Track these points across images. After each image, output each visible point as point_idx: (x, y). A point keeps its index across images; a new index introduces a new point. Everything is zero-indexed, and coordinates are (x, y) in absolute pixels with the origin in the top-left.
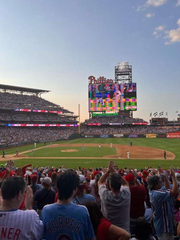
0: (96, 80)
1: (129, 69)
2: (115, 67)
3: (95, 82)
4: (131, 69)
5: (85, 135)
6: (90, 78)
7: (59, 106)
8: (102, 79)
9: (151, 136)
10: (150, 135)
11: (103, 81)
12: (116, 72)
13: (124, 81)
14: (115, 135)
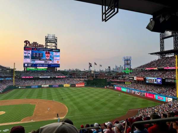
0: (30, 44)
1: (55, 39)
2: (46, 36)
6: (26, 42)
10: (66, 85)
11: (36, 45)
12: (46, 40)
13: (52, 47)
14: (42, 86)
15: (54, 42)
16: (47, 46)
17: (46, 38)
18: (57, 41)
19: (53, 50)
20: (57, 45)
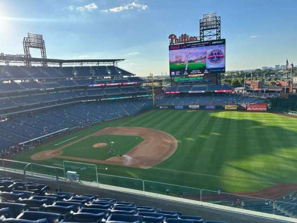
0: (177, 39)
1: (217, 21)
2: (200, 20)
3: (177, 41)
4: (220, 21)
5: (160, 106)
6: (171, 37)
8: (185, 37)
10: (230, 106)
11: (185, 39)
12: (201, 27)
14: (190, 106)
15: (215, 27)
16: (203, 36)
17: (201, 23)
18: (220, 25)
19: (213, 43)
20: (220, 31)
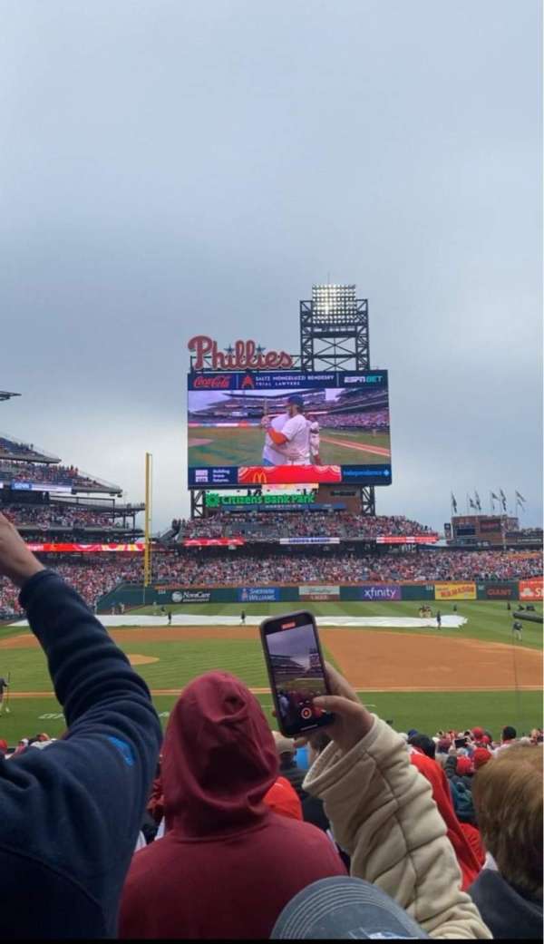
0: (221, 355)
1: (359, 313)
2: (302, 302)
3: (219, 360)
4: (366, 313)
5: (173, 591)
6: (196, 343)
7: (58, 461)
8: (248, 350)
9: (455, 592)
10: (451, 587)
11: (249, 357)
12: (304, 325)
13: (338, 360)
15: (351, 329)
16: (312, 357)
17: (302, 313)
18: (366, 325)
19: (347, 380)
20: (366, 346)
